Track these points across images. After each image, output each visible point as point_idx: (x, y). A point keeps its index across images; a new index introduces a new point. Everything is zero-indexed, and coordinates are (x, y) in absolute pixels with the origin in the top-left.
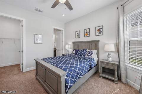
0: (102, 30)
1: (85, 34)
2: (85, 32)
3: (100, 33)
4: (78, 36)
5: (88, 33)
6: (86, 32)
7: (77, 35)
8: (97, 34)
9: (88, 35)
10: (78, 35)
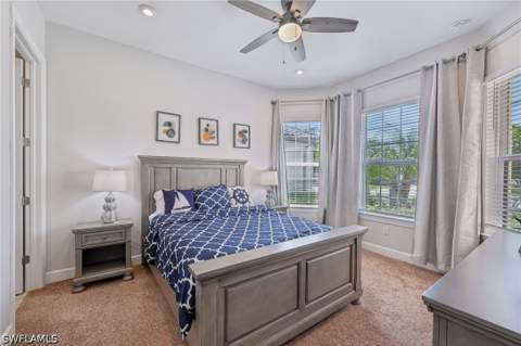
0: (247, 135)
1: (202, 133)
2: (203, 128)
3: (244, 142)
4: (170, 133)
5: (213, 132)
6: (206, 130)
7: (162, 129)
8: (238, 144)
9: (214, 142)
10: (173, 130)
